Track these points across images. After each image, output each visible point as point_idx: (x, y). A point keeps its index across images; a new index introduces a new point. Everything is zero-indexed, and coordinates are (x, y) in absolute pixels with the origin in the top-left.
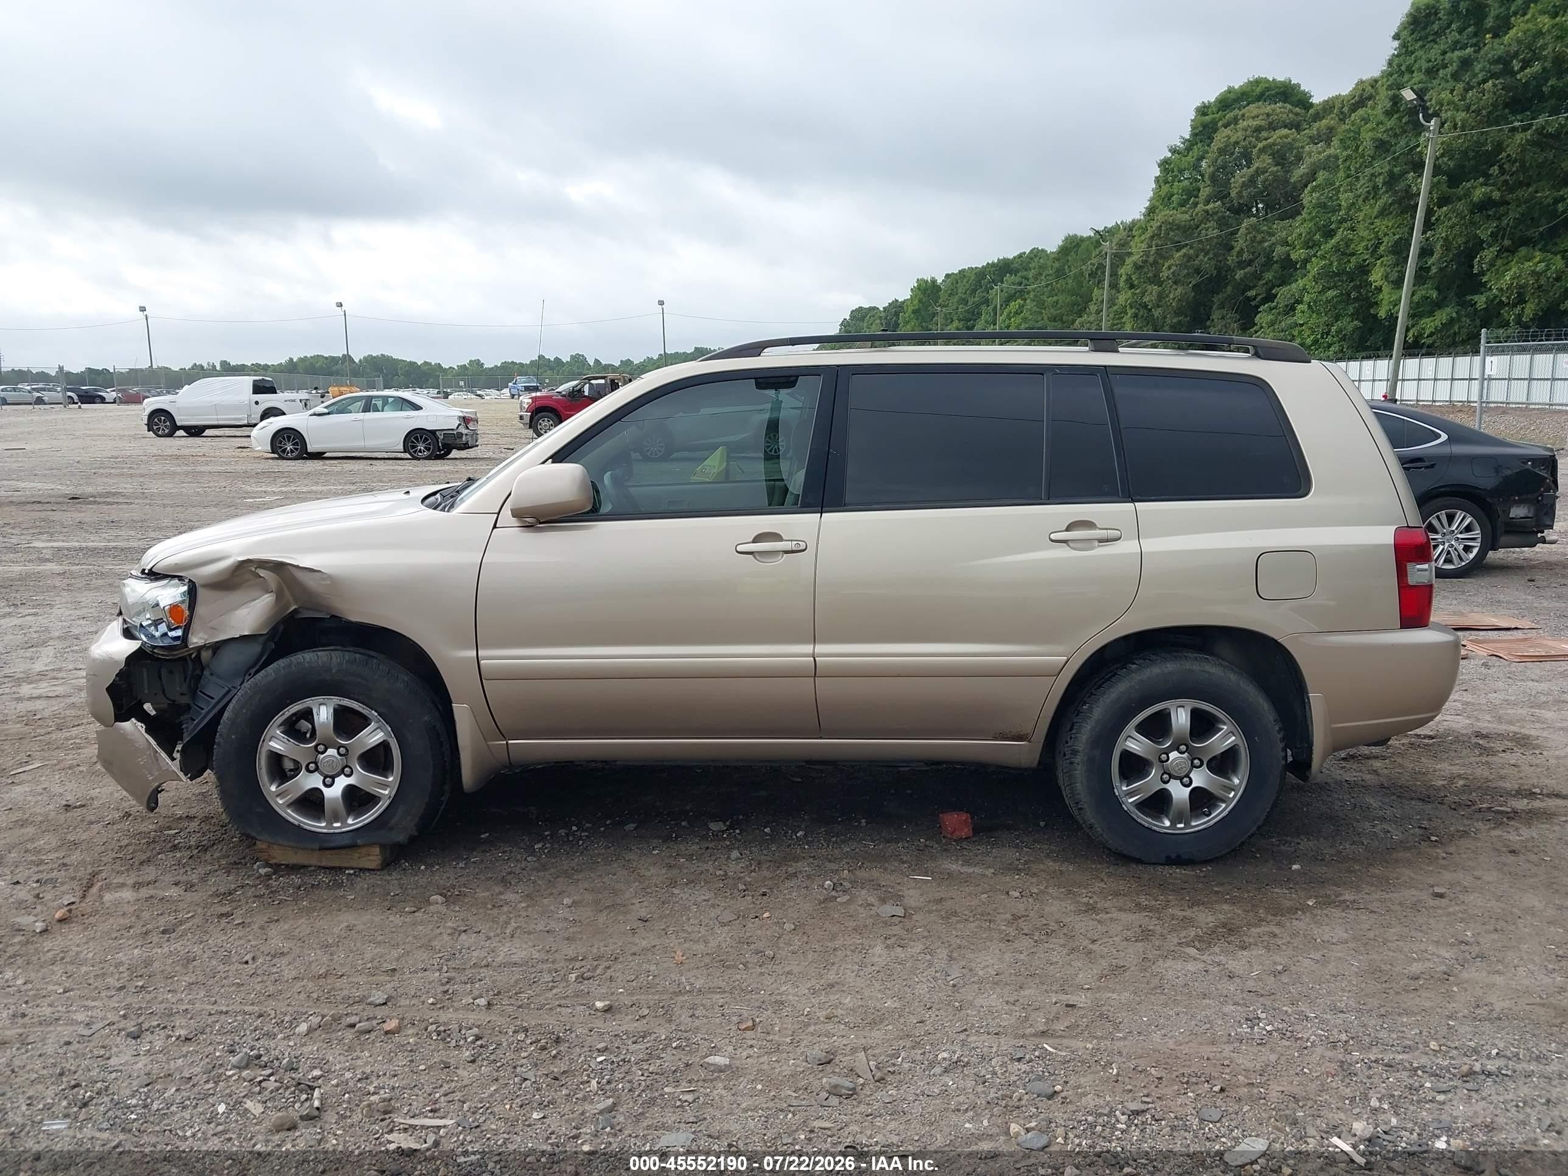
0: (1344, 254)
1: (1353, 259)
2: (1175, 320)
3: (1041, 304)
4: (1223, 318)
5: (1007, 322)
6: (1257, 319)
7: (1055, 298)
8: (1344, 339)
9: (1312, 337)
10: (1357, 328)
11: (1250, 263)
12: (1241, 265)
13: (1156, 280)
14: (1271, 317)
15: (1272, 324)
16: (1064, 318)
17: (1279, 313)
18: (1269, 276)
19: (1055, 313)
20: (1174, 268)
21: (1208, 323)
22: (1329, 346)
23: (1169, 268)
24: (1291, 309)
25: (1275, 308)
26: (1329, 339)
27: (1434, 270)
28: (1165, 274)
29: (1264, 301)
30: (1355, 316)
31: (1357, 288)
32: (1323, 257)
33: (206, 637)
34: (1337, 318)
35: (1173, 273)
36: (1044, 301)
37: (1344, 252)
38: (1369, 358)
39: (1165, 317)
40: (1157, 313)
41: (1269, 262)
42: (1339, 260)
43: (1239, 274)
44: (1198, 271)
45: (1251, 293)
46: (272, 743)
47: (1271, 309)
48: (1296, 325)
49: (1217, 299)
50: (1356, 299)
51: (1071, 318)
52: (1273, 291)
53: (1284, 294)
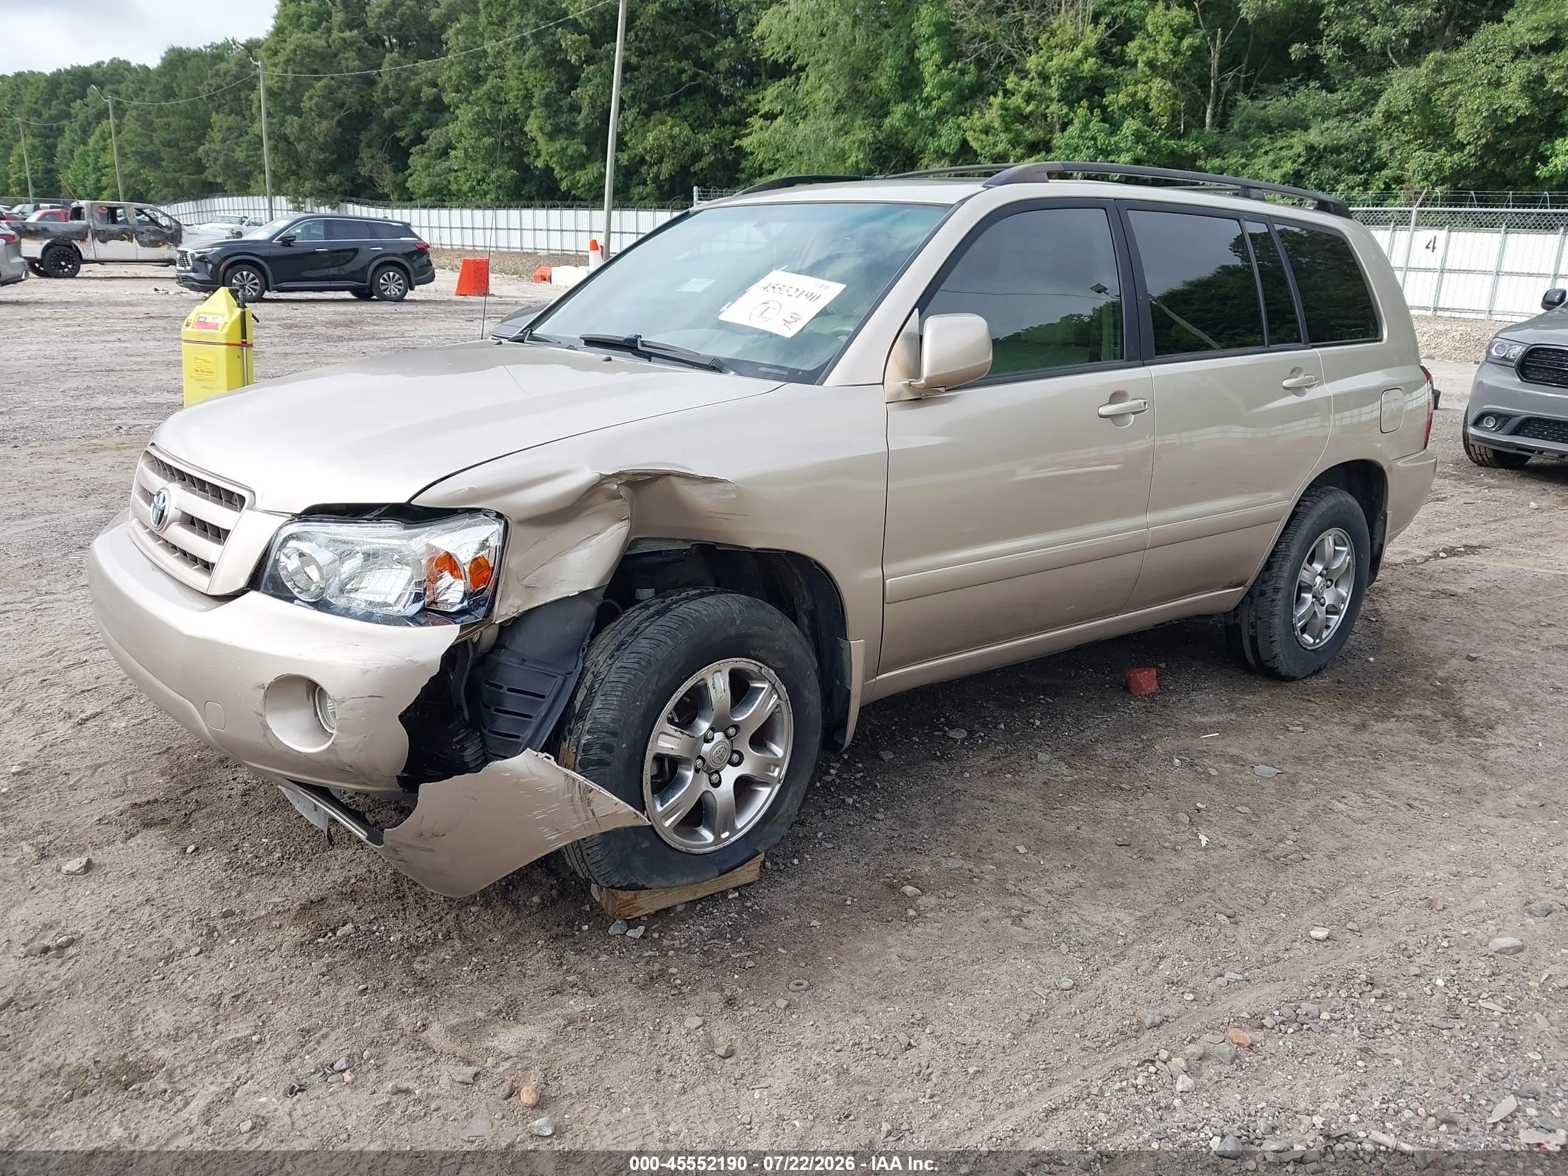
0: (495, 102)
1: (505, 107)
2: (322, 157)
3: (149, 126)
4: (373, 157)
5: (102, 143)
6: (410, 161)
7: (165, 120)
8: (500, 187)
9: (468, 184)
10: (514, 176)
11: (397, 101)
12: (388, 102)
13: (296, 110)
14: (424, 161)
15: (427, 167)
16: (181, 144)
17: (431, 157)
18: (417, 117)
19: (168, 137)
20: (316, 99)
21: (357, 162)
22: (486, 193)
23: (311, 98)
24: (444, 153)
25: (428, 150)
26: (485, 187)
27: (582, 125)
28: (306, 104)
29: (413, 143)
30: (510, 165)
31: (510, 137)
32: (476, 103)
33: (519, 602)
34: (493, 165)
35: (316, 105)
36: (153, 122)
37: (496, 102)
38: (528, 207)
39: (309, 152)
40: (301, 147)
41: (416, 102)
42: (492, 108)
43: (387, 113)
44: (341, 106)
45: (400, 134)
46: (661, 743)
47: (423, 152)
48: (450, 170)
49: (365, 136)
50: (509, 148)
51: (189, 144)
52: (423, 133)
53: (435, 137)
